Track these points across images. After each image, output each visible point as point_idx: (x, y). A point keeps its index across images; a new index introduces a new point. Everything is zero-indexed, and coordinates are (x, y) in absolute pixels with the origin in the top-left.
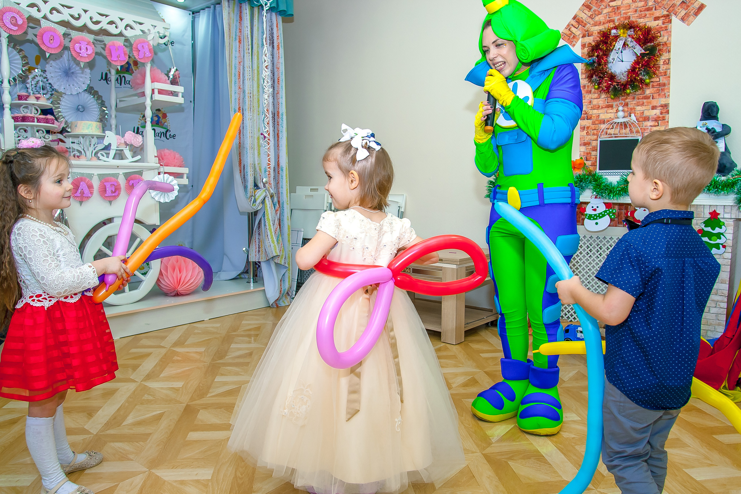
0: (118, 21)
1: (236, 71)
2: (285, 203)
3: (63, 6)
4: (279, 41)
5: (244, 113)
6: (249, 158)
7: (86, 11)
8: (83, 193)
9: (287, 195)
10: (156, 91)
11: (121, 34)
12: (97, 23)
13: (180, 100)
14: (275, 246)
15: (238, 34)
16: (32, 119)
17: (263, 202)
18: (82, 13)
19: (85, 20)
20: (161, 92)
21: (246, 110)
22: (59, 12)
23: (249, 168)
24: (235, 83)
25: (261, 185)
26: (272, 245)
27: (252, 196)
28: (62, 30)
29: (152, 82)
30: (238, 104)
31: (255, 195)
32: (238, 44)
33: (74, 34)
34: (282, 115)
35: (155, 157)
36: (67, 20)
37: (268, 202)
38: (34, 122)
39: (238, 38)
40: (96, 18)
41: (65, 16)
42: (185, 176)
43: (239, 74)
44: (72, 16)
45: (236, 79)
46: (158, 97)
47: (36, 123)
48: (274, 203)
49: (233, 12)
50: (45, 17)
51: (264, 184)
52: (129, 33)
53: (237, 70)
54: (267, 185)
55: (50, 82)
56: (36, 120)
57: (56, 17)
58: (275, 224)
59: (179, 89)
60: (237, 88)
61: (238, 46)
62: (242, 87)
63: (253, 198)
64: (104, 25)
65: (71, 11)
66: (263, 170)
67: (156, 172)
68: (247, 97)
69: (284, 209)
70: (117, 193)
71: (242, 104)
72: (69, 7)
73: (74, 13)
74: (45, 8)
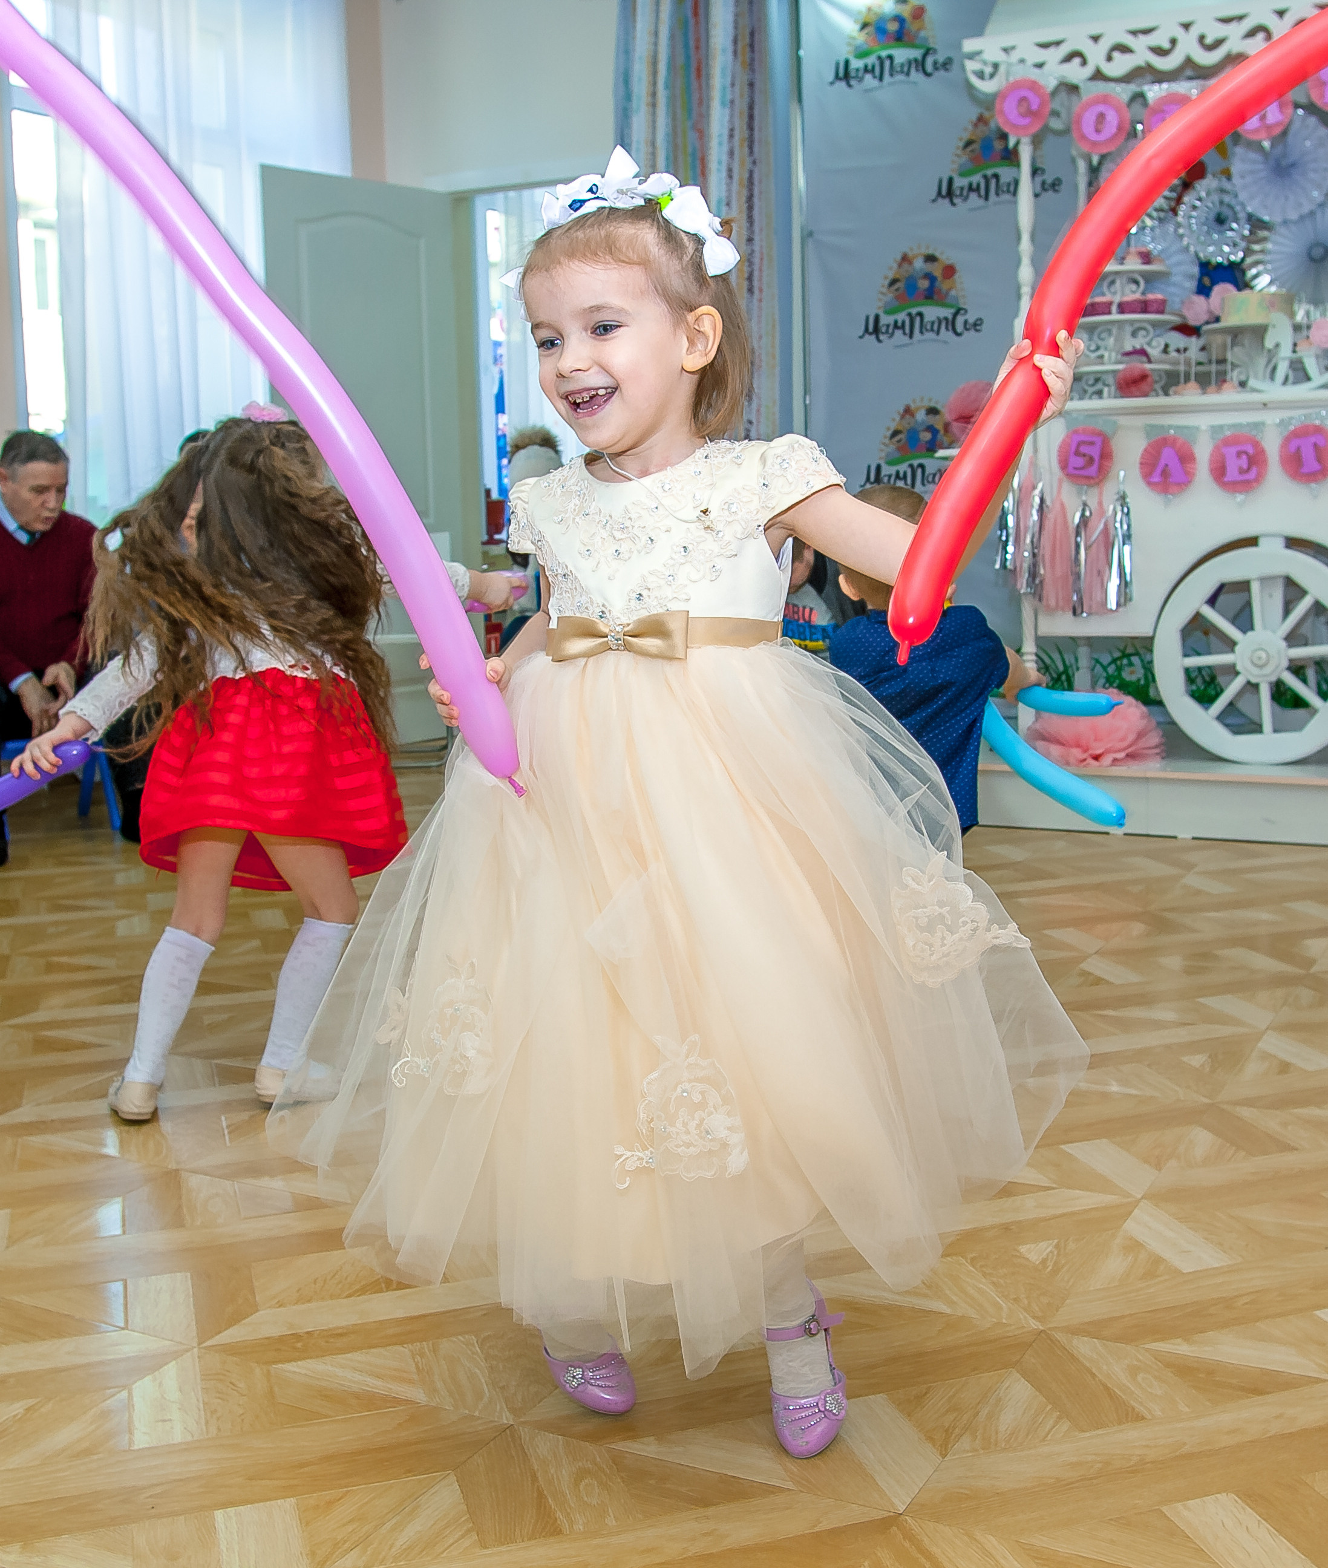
0: (1271, 21)
3: (1134, 33)
7: (1186, 26)
8: (1164, 473)
12: (1218, 43)
16: (1106, 308)
18: (1179, 33)
19: (1188, 47)
22: (1124, 49)
28: (1123, 92)
33: (1154, 92)
36: (1143, 64)
38: (1109, 313)
40: (1214, 33)
41: (1141, 56)
44: (1155, 50)
47: (1115, 316)
50: (1098, 75)
56: (1114, 308)
57: (1121, 65)
64: (1235, 43)
65: (1154, 40)
70: (1252, 475)
72: (1147, 32)
73: (1160, 39)
74: (1096, 55)
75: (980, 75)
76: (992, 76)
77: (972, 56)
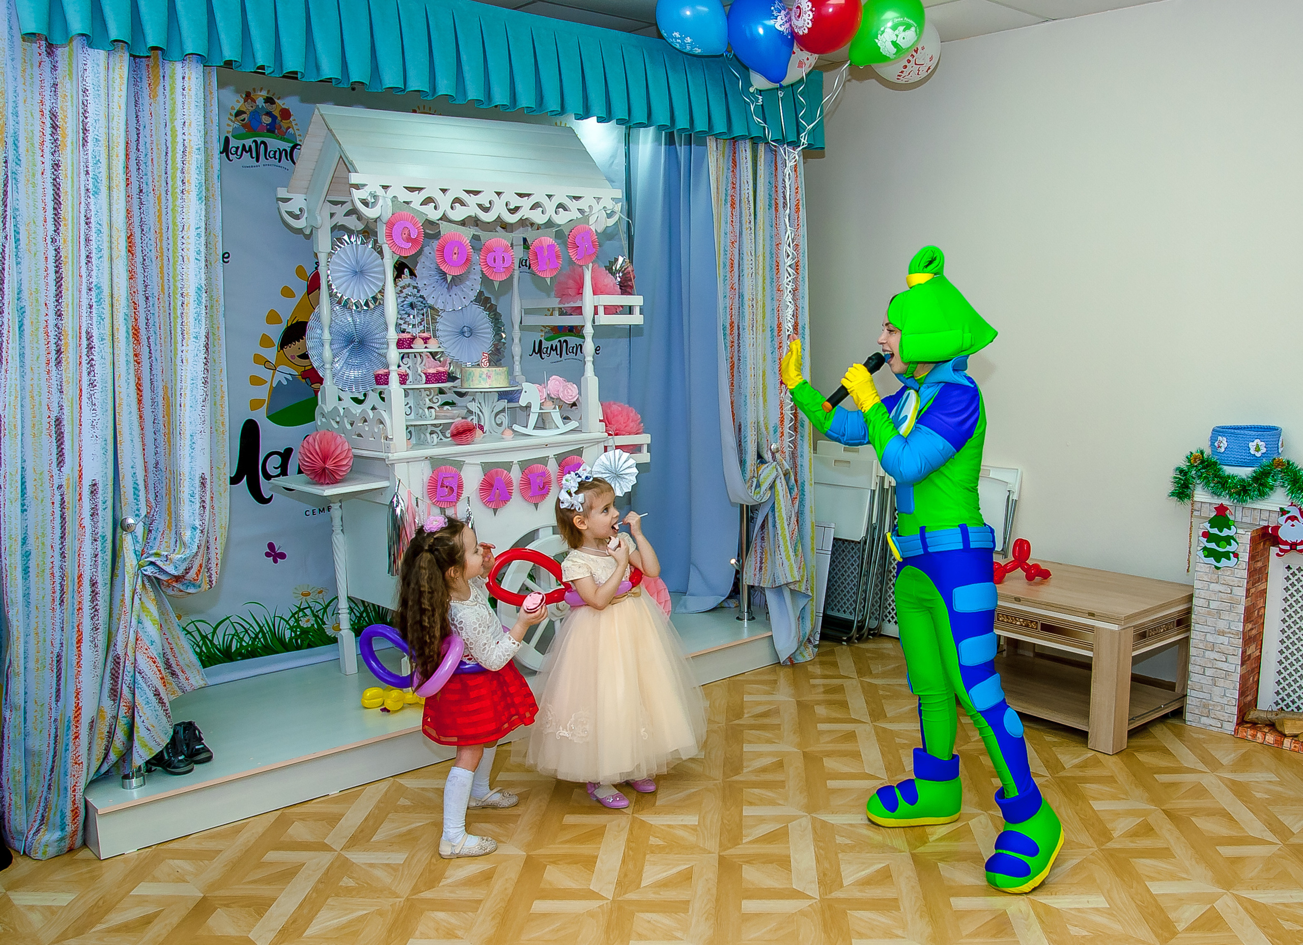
0: (545, 201)
1: (726, 258)
2: (806, 483)
3: (468, 192)
4: (799, 196)
5: (741, 333)
6: (748, 413)
7: (499, 194)
9: (810, 469)
10: (601, 310)
11: (550, 224)
12: (517, 209)
13: (636, 319)
14: (791, 565)
15: (730, 192)
17: (772, 487)
18: (495, 198)
19: (499, 210)
20: (609, 310)
21: (744, 329)
22: (463, 204)
23: (749, 430)
24: (725, 280)
25: (768, 456)
26: (786, 563)
27: (754, 477)
28: (468, 234)
29: (595, 293)
30: (729, 317)
31: (759, 476)
32: (729, 209)
33: (487, 237)
34: (804, 328)
35: (600, 421)
36: (474, 215)
37: (781, 487)
39: (729, 198)
40: (515, 202)
41: (472, 210)
42: (645, 448)
43: (732, 264)
44: (480, 206)
45: (726, 272)
46: (604, 319)
48: (790, 487)
49: (723, 156)
50: (444, 218)
51: (773, 454)
52: (561, 219)
53: (729, 256)
54: (778, 455)
55: (421, 293)
57: (459, 214)
58: (792, 523)
59: (636, 300)
60: (728, 287)
61: (730, 214)
62: (736, 286)
63: (755, 480)
64: (525, 213)
65: (480, 199)
66: (771, 430)
67: (602, 446)
68: (746, 307)
69: (805, 493)
70: (546, 490)
71: (736, 316)
72: (476, 193)
73: (483, 199)
74: (444, 202)
75: (365, 203)
76: (374, 204)
77: (357, 187)
